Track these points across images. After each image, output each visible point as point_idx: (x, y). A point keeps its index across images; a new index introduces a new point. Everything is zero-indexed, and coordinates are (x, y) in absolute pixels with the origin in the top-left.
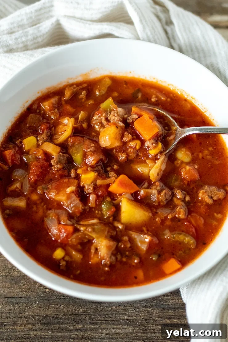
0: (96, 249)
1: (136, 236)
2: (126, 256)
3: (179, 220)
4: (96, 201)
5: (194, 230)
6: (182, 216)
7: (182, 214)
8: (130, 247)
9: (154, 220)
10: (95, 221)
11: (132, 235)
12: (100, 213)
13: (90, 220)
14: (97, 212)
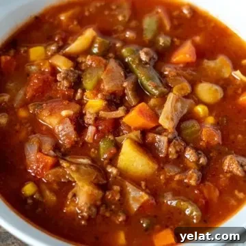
0: (75, 195)
1: (130, 190)
2: (111, 210)
3: (188, 186)
4: (94, 135)
5: (204, 201)
6: (193, 182)
7: (193, 179)
8: (119, 200)
9: (157, 176)
10: (85, 161)
11: (127, 186)
12: (96, 152)
13: (79, 158)
14: (93, 150)
